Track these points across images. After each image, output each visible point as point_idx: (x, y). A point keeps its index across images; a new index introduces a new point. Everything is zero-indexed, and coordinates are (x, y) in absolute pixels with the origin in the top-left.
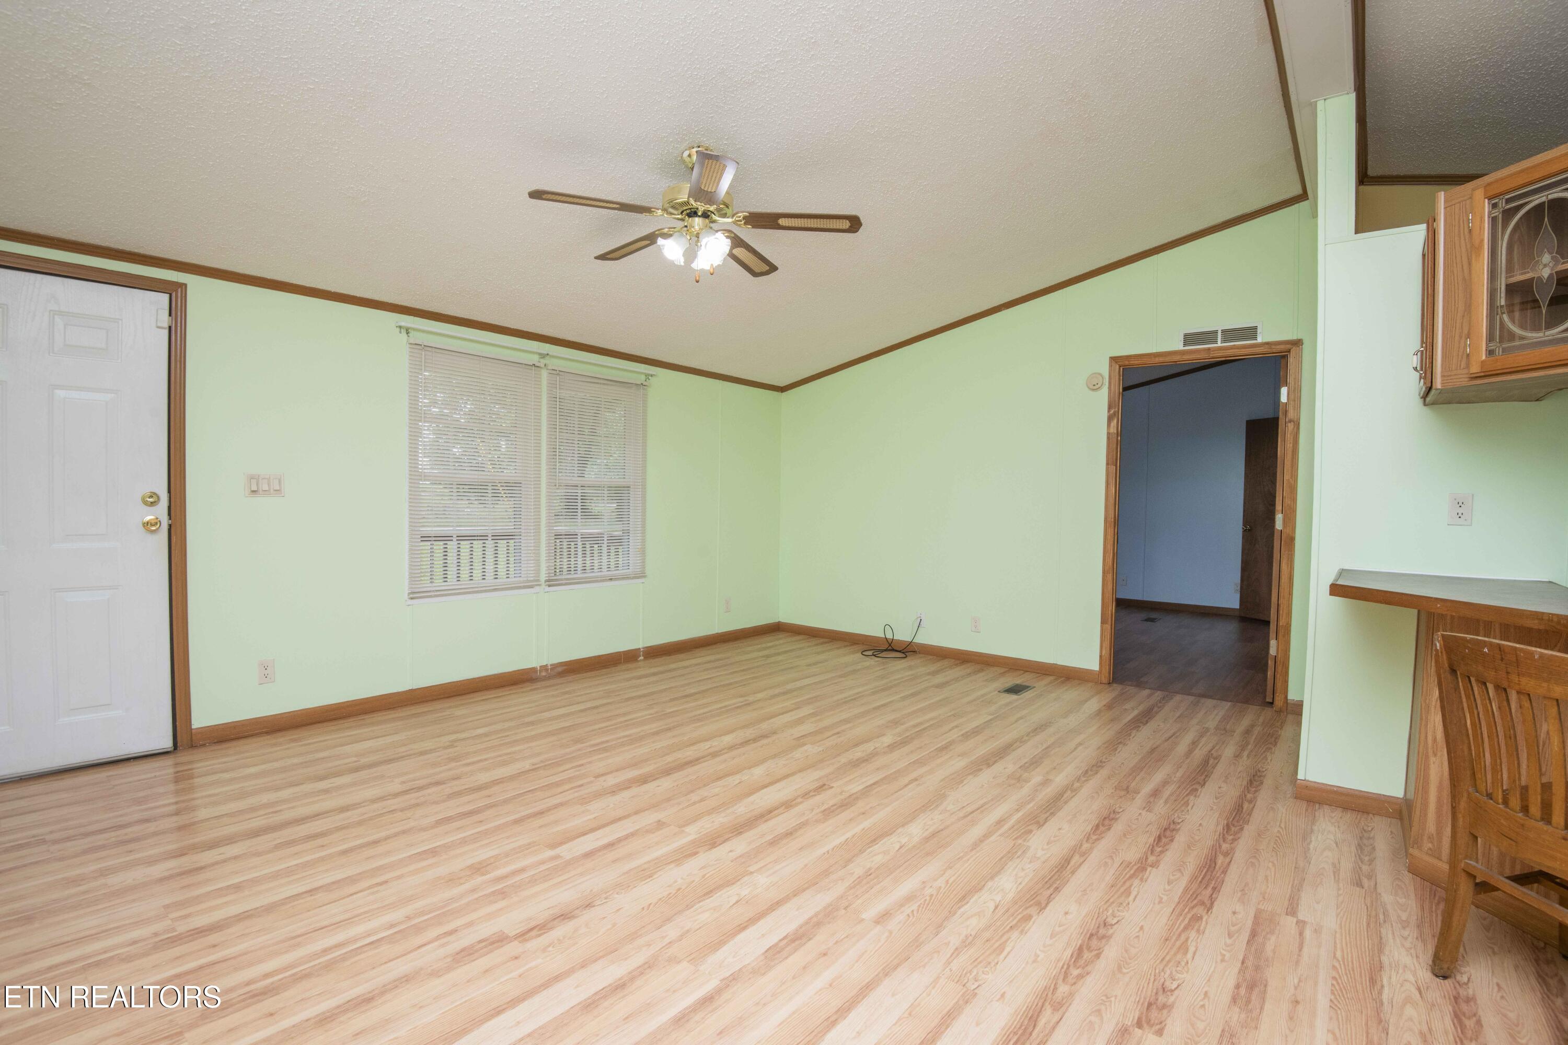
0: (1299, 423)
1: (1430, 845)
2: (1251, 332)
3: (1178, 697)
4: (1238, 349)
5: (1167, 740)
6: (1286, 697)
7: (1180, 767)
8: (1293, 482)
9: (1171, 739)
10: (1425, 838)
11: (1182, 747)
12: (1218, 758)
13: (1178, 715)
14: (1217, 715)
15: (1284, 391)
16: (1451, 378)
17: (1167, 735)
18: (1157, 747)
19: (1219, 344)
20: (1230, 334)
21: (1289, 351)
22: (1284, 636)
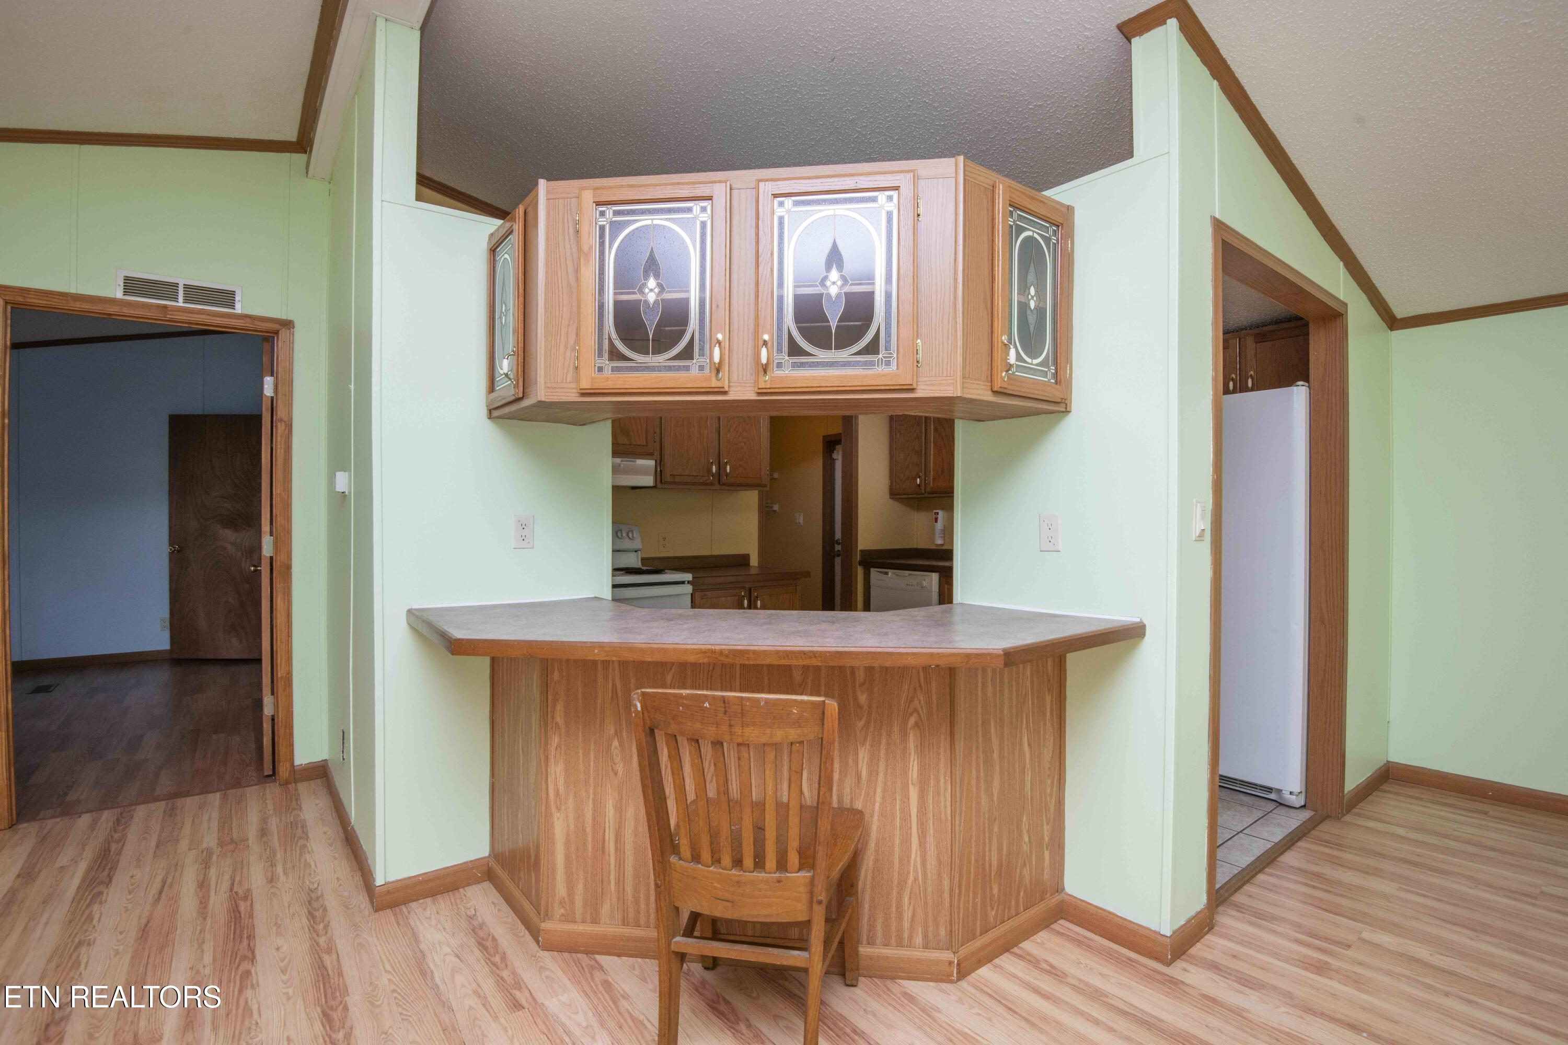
0: (291, 424)
1: (562, 911)
2: (227, 298)
3: (140, 812)
4: (209, 315)
5: (158, 900)
6: (293, 763)
7: (204, 943)
8: (286, 497)
9: (163, 895)
10: (556, 905)
11: (188, 903)
12: (247, 896)
13: (153, 843)
14: (209, 820)
15: (268, 382)
16: (557, 390)
17: (154, 890)
18: (148, 922)
19: (181, 303)
20: (195, 293)
21: (277, 333)
22: (284, 690)
